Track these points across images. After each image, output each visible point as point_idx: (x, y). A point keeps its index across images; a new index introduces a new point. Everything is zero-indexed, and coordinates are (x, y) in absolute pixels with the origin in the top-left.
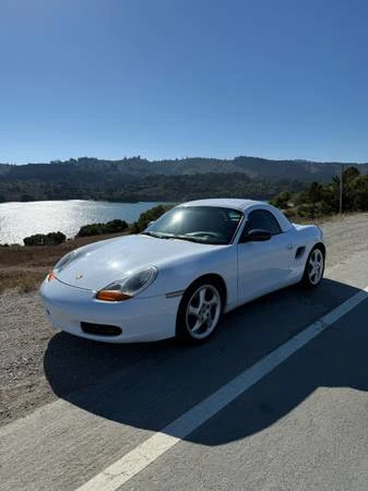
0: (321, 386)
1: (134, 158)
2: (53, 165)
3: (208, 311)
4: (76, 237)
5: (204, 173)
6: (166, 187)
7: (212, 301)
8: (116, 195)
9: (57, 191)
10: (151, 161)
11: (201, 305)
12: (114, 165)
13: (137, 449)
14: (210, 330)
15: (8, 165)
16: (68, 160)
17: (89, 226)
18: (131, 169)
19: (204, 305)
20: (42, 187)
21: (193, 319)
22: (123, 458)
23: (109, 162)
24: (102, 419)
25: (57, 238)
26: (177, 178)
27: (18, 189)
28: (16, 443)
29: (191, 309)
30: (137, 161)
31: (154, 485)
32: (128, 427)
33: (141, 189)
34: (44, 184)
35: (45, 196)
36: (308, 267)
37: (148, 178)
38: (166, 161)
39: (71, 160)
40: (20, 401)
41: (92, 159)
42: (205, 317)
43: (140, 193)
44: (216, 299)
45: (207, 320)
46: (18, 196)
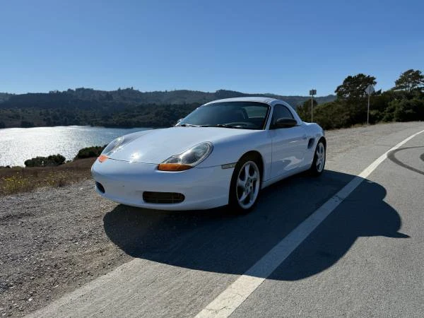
0: (361, 236)
1: (128, 89)
2: (51, 95)
3: (251, 185)
4: (75, 159)
5: (190, 103)
6: (157, 115)
7: (254, 176)
8: (111, 121)
9: (55, 117)
10: (144, 92)
11: (246, 179)
12: (109, 95)
13: (228, 289)
14: (252, 202)
15: (7, 94)
16: (66, 90)
17: (87, 149)
18: (124, 99)
19: (249, 178)
20: (41, 114)
21: (241, 190)
22: (220, 297)
23: (105, 92)
24: (185, 269)
25: (57, 160)
26: (168, 107)
27: (18, 117)
28: (108, 294)
29: (239, 182)
30: (130, 92)
31: (258, 314)
32: (211, 273)
33: (134, 116)
34: (43, 111)
35: (45, 123)
36: (316, 157)
37: (142, 107)
38: (156, 92)
39: (69, 90)
40: (96, 263)
41: (88, 89)
42: (249, 190)
43: (134, 120)
44: (256, 175)
45: (251, 193)
46: (19, 122)
